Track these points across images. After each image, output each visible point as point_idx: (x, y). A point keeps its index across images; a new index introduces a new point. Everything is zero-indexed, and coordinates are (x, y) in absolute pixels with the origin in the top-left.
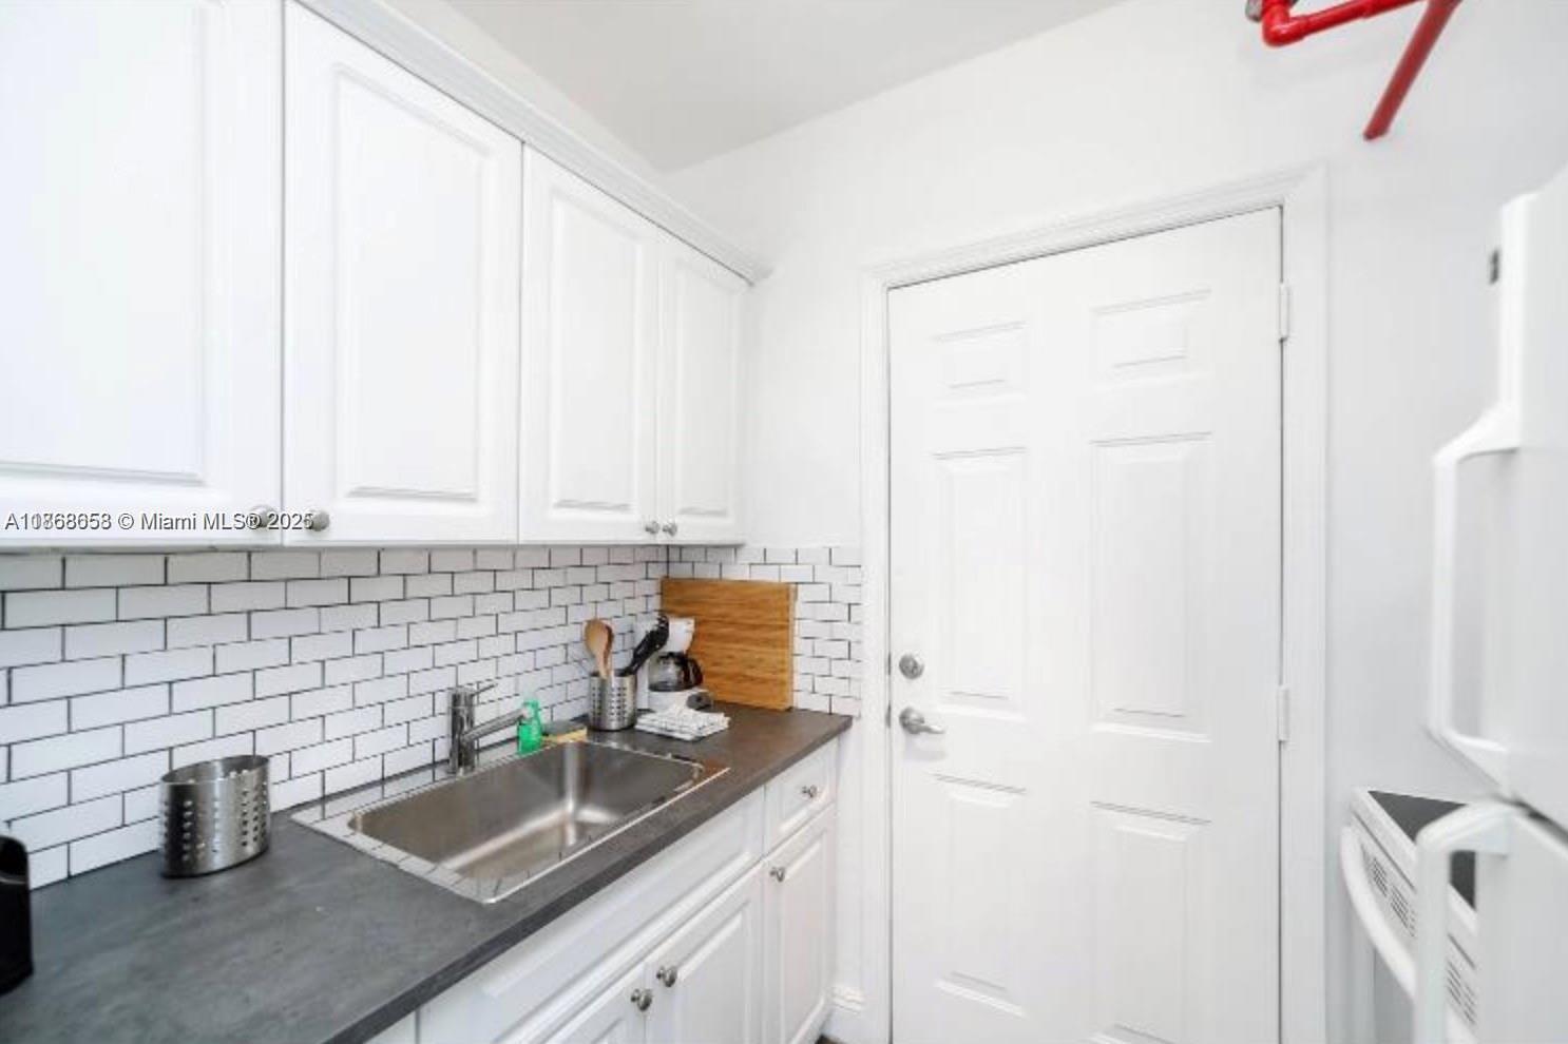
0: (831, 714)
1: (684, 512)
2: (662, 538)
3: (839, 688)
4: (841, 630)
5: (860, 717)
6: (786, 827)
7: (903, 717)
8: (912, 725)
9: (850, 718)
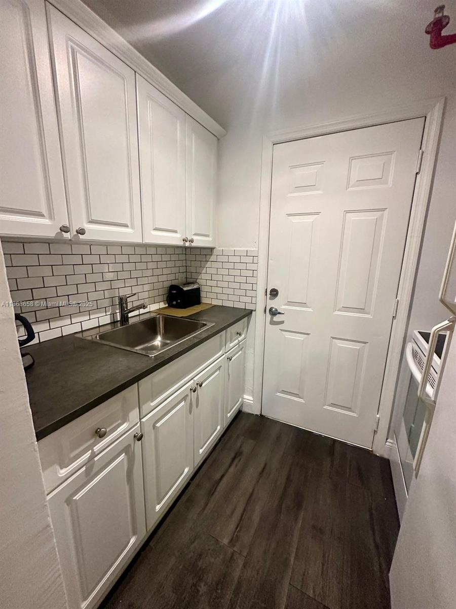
0: (245, 309)
1: (195, 234)
2: (187, 244)
3: (248, 300)
4: (250, 280)
5: (255, 310)
6: (231, 345)
7: (271, 310)
8: (274, 313)
9: (252, 311)
